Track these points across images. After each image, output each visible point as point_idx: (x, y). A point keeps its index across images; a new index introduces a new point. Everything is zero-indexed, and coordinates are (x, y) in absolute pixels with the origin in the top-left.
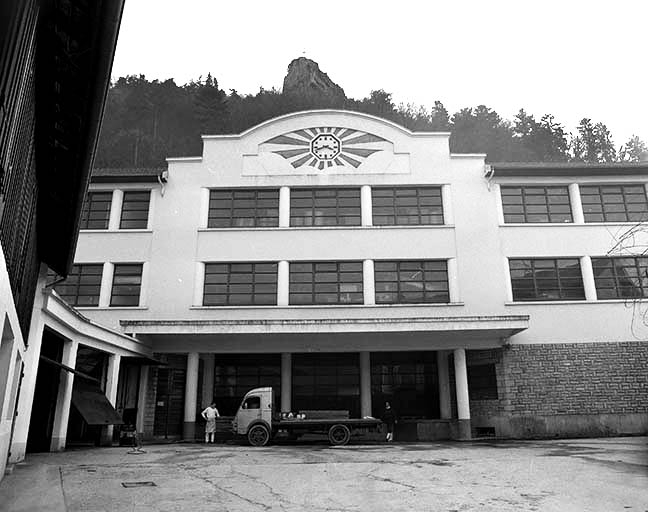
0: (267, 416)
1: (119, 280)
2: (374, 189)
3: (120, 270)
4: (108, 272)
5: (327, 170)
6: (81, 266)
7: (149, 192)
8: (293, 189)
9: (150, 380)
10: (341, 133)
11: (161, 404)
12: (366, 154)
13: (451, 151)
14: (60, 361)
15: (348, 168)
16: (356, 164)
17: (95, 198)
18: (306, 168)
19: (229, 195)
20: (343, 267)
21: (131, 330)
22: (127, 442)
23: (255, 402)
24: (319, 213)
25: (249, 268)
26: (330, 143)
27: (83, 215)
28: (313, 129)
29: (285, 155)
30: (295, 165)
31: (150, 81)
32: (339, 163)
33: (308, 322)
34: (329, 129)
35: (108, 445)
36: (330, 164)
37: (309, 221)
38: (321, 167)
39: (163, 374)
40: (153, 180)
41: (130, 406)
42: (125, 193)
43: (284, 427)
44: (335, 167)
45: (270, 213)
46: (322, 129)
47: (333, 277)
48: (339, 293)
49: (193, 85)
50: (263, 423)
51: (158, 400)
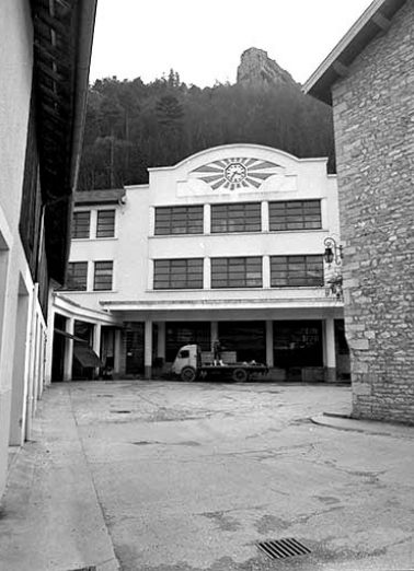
0: (193, 363)
1: (98, 273)
2: (270, 203)
3: (99, 266)
4: (91, 268)
5: (237, 190)
6: (73, 263)
7: (114, 211)
8: (212, 206)
9: (122, 338)
10: (246, 161)
11: (130, 354)
12: (264, 177)
13: (328, 173)
14: (64, 330)
15: (251, 188)
16: (258, 185)
17: (79, 216)
18: (221, 189)
19: (169, 211)
20: (248, 261)
21: (106, 307)
22: (107, 378)
23: (186, 354)
24: (232, 222)
25: (183, 263)
26: (239, 170)
27: (72, 228)
28: (226, 160)
29: (207, 180)
30: (214, 188)
31: (121, 80)
32: (245, 185)
33: (219, 302)
34: (238, 159)
35: (97, 379)
36: (238, 186)
37: (225, 229)
38: (232, 189)
39: (130, 335)
40: (116, 202)
41: (110, 355)
42: (99, 212)
43: (204, 370)
44: (242, 188)
45: (198, 223)
46: (232, 159)
47: (242, 268)
48: (246, 279)
49: (158, 81)
50: (191, 368)
51: (128, 351)
